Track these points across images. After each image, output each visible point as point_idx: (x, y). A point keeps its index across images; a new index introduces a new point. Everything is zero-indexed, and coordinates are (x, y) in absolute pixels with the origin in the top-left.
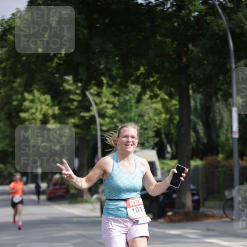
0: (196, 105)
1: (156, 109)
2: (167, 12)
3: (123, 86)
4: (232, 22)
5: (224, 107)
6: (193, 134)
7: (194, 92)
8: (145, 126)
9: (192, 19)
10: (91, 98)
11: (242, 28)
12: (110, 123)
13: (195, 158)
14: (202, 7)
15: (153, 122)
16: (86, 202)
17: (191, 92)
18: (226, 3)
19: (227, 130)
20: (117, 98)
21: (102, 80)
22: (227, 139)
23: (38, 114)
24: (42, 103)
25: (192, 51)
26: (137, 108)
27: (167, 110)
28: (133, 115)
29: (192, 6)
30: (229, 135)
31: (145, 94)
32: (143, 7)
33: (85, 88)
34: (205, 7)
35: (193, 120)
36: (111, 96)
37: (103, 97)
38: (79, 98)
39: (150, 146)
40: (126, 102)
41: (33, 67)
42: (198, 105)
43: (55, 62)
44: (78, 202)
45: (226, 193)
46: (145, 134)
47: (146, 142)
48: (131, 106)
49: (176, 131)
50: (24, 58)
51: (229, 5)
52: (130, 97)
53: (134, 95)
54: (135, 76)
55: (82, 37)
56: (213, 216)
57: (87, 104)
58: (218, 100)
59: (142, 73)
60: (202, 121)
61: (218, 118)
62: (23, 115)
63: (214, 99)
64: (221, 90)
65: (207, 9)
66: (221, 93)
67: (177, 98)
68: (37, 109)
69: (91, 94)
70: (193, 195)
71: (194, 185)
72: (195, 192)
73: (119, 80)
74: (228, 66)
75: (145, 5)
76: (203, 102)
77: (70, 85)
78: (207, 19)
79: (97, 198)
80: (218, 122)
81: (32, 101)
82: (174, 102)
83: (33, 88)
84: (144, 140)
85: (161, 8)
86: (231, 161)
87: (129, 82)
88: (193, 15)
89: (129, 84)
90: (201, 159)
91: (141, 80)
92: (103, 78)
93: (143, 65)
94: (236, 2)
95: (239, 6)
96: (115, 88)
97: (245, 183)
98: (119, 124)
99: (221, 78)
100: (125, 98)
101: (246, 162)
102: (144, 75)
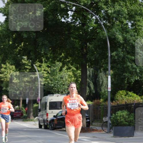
1: (69, 75)
2: (77, 27)
3: (53, 62)
4: (110, 33)
5: (104, 75)
6: (88, 88)
7: (89, 67)
8: (63, 83)
9: (89, 30)
10: (36, 68)
11: (115, 36)
12: (46, 81)
13: (88, 100)
14: (94, 25)
15: (68, 81)
16: (32, 120)
17: (87, 67)
19: (105, 87)
20: (49, 68)
21: (42, 59)
22: (105, 92)
23: (8, 75)
24: (10, 70)
25: (89, 47)
26: (59, 74)
27: (75, 76)
28: (57, 77)
29: (90, 24)
30: (106, 90)
31: (64, 67)
32: (64, 24)
33: (33, 63)
34: (96, 25)
35: (88, 81)
36: (46, 67)
37: (42, 68)
38: (30, 68)
39: (66, 93)
40: (54, 71)
41: (7, 51)
42: (91, 73)
43: (18, 49)
44: (27, 121)
45: (104, 119)
46: (63, 87)
47: (63, 91)
48: (57, 73)
49: (79, 87)
50: (2, 46)
51: (108, 24)
52: (57, 68)
54: (59, 58)
55: (32, 37)
56: (97, 130)
57: (34, 71)
58: (101, 72)
59: (63, 57)
60: (93, 82)
61: (101, 81)
63: (99, 71)
64: (102, 67)
65: (97, 26)
67: (81, 70)
68: (8, 72)
69: (36, 66)
70: (87, 119)
71: (87, 114)
72: (88, 118)
73: (51, 59)
74: (108, 54)
75: (65, 22)
76: (93, 72)
77: (25, 61)
78: (97, 31)
79: (37, 119)
80: (101, 83)
81: (5, 68)
82: (79, 72)
83: (6, 62)
84: (63, 90)
85: (74, 24)
86: (107, 103)
87: (56, 61)
88: (90, 28)
90: (92, 101)
91: (62, 60)
93: (64, 53)
94: (111, 23)
95: (113, 25)
96: (49, 63)
97: (113, 114)
98: (50, 82)
99: (103, 61)
100: (54, 69)
101: (114, 104)
102: (64, 57)
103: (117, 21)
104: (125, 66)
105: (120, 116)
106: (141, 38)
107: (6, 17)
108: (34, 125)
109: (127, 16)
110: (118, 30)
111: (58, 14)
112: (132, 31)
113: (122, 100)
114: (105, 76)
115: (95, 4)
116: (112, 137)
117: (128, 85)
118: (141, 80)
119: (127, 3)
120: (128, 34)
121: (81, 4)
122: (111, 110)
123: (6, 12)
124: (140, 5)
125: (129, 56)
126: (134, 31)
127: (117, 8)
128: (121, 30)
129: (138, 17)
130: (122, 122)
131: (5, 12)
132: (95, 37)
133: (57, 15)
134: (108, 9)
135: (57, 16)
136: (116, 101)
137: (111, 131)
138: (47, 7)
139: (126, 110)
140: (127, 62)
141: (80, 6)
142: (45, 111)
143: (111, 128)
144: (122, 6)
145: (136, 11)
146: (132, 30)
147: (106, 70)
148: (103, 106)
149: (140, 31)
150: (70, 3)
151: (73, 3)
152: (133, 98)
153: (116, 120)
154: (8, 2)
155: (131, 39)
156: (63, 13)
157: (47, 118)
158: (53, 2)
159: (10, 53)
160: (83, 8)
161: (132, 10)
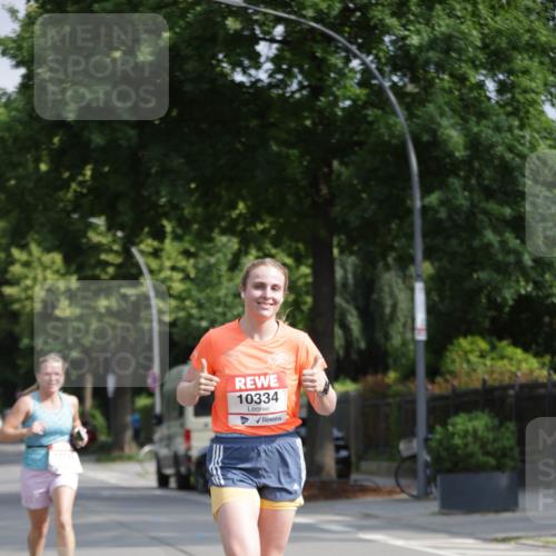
0: (345, 278)
2: (291, 100)
3: (204, 237)
4: (415, 120)
5: (400, 281)
6: (338, 332)
7: (342, 252)
9: (340, 113)
10: (141, 260)
11: (434, 133)
12: (178, 309)
13: (342, 377)
16: (130, 458)
17: (336, 251)
18: (405, 85)
19: (404, 325)
20: (192, 261)
21: (163, 227)
22: (404, 343)
24: (45, 268)
25: (339, 175)
26: (231, 280)
28: (222, 293)
29: (339, 89)
30: (409, 335)
31: (247, 253)
32: (244, 90)
33: (130, 241)
34: (364, 91)
35: (340, 306)
36: (180, 257)
37: (164, 258)
38: (118, 260)
40: (209, 269)
41: (30, 199)
42: (350, 276)
43: (71, 190)
44: (113, 460)
45: (402, 446)
48: (219, 277)
49: (305, 327)
50: (13, 182)
51: (410, 88)
52: (218, 260)
53: (225, 256)
54: (227, 219)
55: (125, 144)
56: (376, 490)
57: (134, 271)
58: (387, 268)
59: (240, 215)
60: (357, 308)
61: (389, 302)
62: (8, 290)
63: (381, 265)
64: (393, 248)
65: (368, 95)
66: (394, 254)
67: (310, 261)
68: (35, 279)
69: (142, 252)
70: (338, 448)
71: (340, 429)
72: (341, 443)
73: (195, 226)
74: (409, 202)
75: (248, 84)
76: (359, 270)
77: (100, 234)
78: (367, 115)
79: (150, 452)
80: (388, 310)
81: (27, 264)
82: (305, 270)
83: (29, 238)
85: (280, 92)
86: (412, 386)
87: (217, 231)
88: (341, 105)
89: (215, 234)
90: (355, 380)
91: (240, 227)
92: (165, 223)
93: (244, 200)
94: (422, 83)
95: (430, 91)
96: (189, 241)
97: (439, 428)
98: (194, 311)
99: (393, 226)
100: (208, 262)
101: (440, 388)
102: (245, 218)
103: (443, 73)
104: (476, 243)
105: (462, 434)
106: (537, 136)
107: (23, 71)
108: (139, 475)
109: (481, 56)
110: (447, 109)
111: (221, 56)
112: (501, 111)
113: (468, 374)
114: (404, 282)
115: (358, 14)
116: (434, 514)
117: (492, 313)
118: (538, 296)
119: (481, 7)
120: (484, 122)
121: (304, 12)
122: (431, 411)
123: (25, 54)
124: (529, 10)
125: (492, 206)
126: (509, 109)
127: (443, 24)
128: (459, 108)
129: (522, 60)
130: (471, 455)
131: (21, 51)
132: (362, 138)
133: (214, 56)
134: (407, 33)
135: (214, 62)
136: (448, 377)
137: (431, 493)
138: (178, 30)
139: (487, 411)
140: (485, 228)
141: (303, 20)
142: (178, 423)
143: (430, 481)
144: (459, 18)
145: (515, 34)
146: (501, 106)
147: (405, 261)
148: (398, 399)
149: (531, 109)
150: (263, 10)
151: (275, 9)
152: (512, 365)
153: (447, 449)
154: (29, 16)
155: (497, 142)
156: (238, 51)
157: (189, 449)
158: (198, 8)
159: (40, 208)
160: (313, 29)
161: (499, 32)
